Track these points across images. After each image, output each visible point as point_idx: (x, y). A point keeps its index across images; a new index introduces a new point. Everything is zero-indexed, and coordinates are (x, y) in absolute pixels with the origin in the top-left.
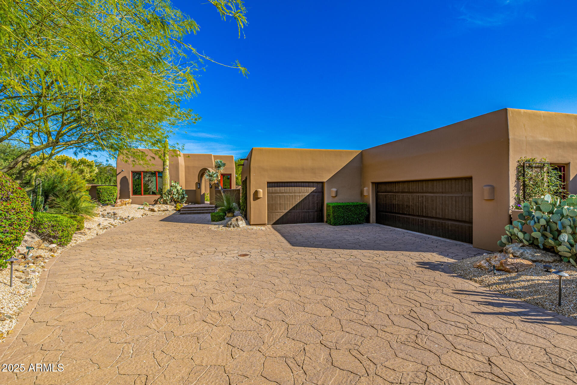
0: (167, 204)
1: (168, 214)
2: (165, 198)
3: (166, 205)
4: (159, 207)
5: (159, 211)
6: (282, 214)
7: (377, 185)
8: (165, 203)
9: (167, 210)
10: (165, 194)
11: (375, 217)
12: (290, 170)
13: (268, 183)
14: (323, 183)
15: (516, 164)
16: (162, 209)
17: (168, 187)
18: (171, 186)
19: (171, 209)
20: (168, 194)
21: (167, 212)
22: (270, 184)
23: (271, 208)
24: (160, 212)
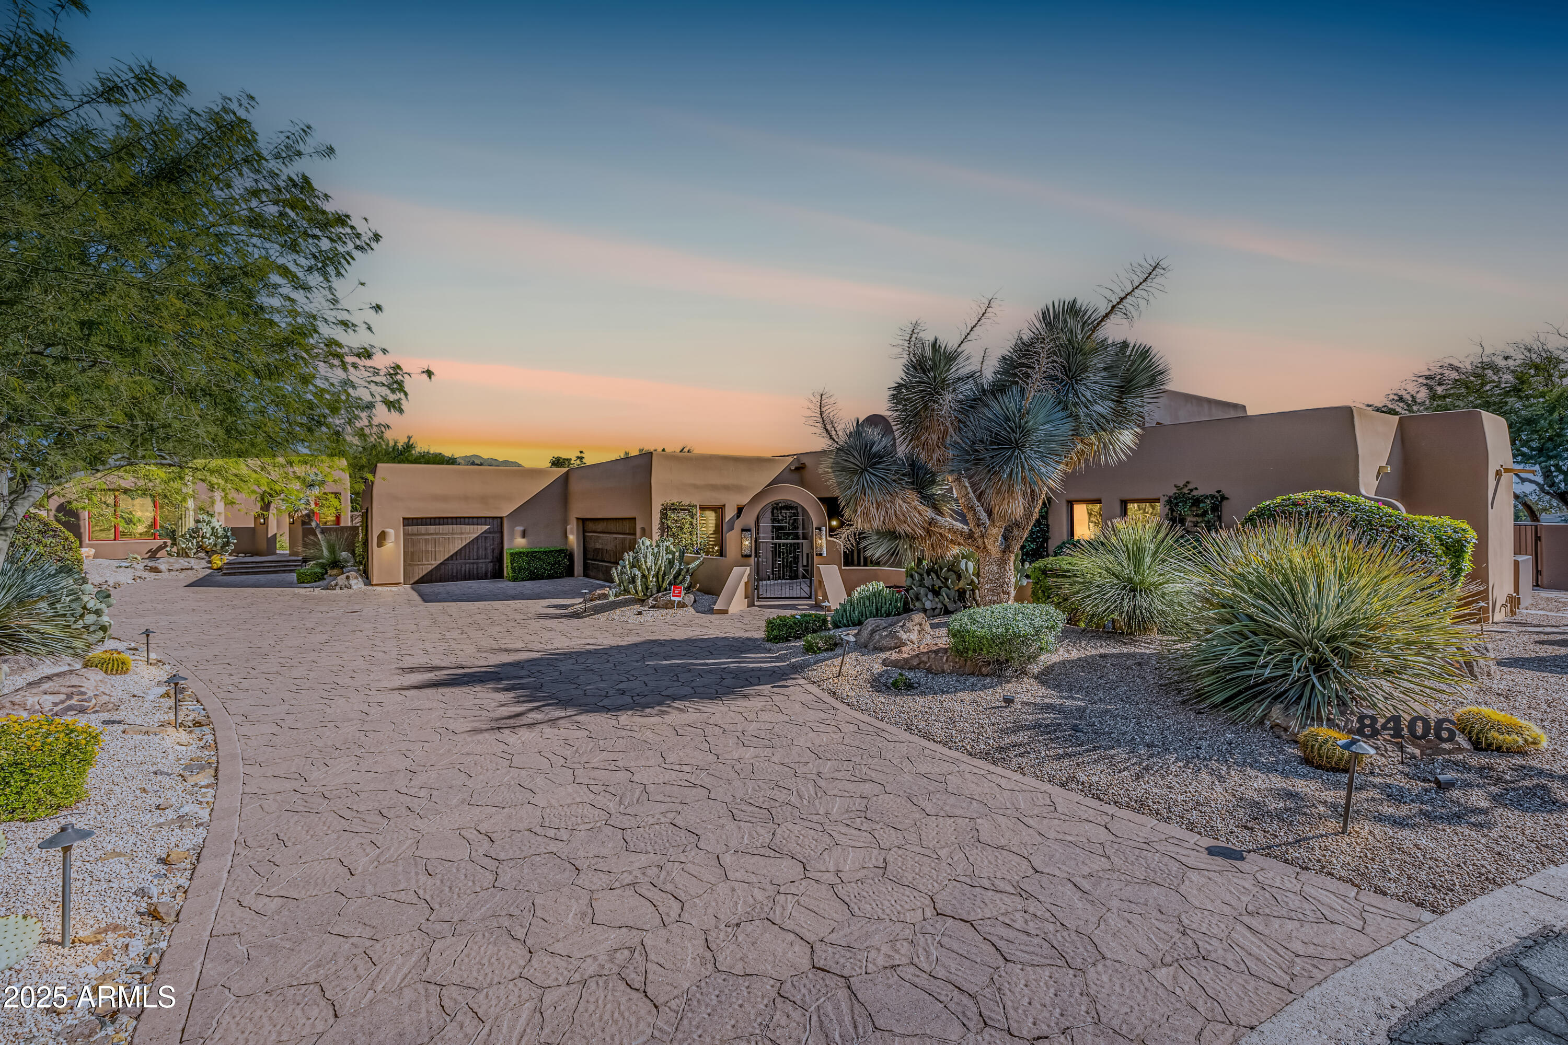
0: (187, 556)
1: (193, 576)
2: (184, 546)
3: (187, 560)
4: (169, 562)
5: (170, 570)
6: (430, 568)
7: (584, 522)
8: (184, 554)
9: (192, 569)
10: (182, 536)
11: (581, 568)
12: (445, 498)
13: (404, 519)
14: (501, 518)
15: (660, 508)
16: (177, 566)
17: (190, 523)
18: (198, 521)
19: (199, 567)
20: (191, 536)
21: (190, 572)
22: (408, 522)
23: (410, 558)
24: (172, 573)
